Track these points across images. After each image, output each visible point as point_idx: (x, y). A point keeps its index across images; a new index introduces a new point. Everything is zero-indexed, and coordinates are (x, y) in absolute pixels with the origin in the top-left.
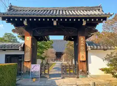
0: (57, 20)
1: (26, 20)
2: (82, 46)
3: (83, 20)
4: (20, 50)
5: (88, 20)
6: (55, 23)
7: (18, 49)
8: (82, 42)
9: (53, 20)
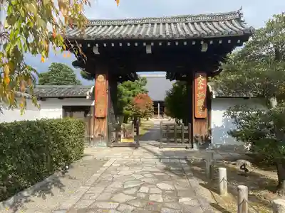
0: (152, 44)
1: (97, 45)
2: (201, 91)
3: (202, 43)
4: (88, 97)
5: (211, 42)
6: (149, 51)
7: (85, 97)
8: (200, 83)
9: (145, 44)
